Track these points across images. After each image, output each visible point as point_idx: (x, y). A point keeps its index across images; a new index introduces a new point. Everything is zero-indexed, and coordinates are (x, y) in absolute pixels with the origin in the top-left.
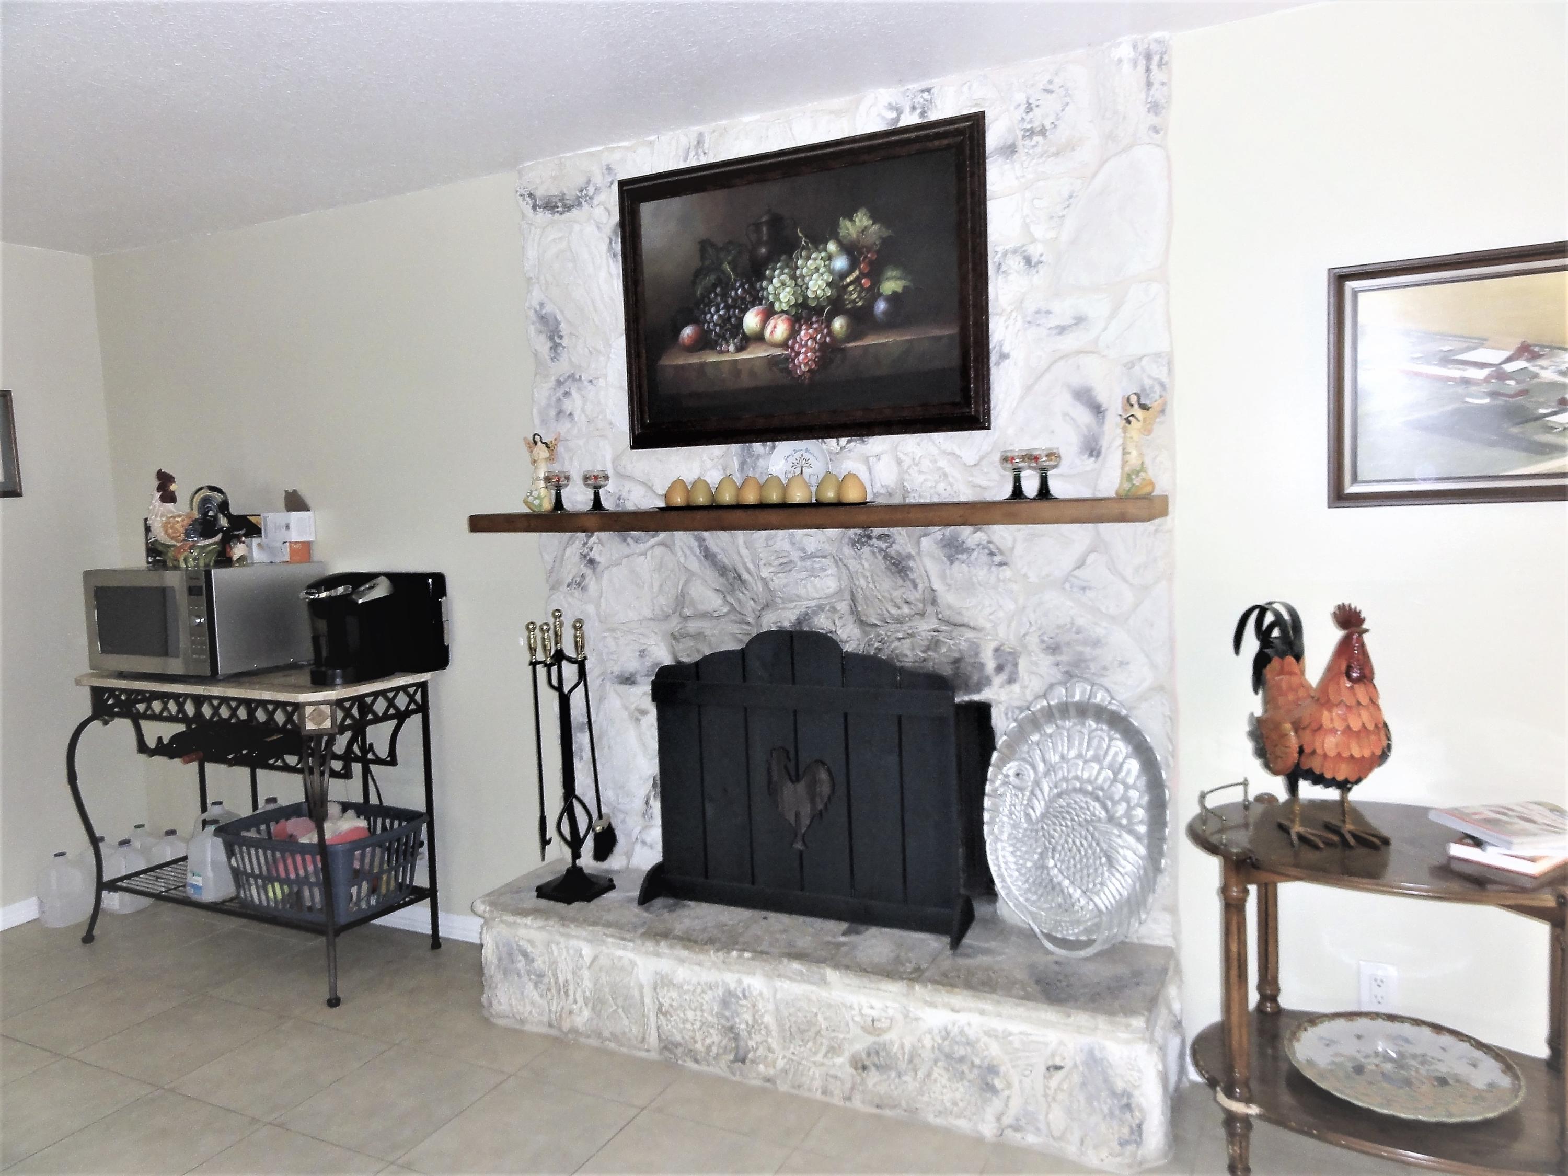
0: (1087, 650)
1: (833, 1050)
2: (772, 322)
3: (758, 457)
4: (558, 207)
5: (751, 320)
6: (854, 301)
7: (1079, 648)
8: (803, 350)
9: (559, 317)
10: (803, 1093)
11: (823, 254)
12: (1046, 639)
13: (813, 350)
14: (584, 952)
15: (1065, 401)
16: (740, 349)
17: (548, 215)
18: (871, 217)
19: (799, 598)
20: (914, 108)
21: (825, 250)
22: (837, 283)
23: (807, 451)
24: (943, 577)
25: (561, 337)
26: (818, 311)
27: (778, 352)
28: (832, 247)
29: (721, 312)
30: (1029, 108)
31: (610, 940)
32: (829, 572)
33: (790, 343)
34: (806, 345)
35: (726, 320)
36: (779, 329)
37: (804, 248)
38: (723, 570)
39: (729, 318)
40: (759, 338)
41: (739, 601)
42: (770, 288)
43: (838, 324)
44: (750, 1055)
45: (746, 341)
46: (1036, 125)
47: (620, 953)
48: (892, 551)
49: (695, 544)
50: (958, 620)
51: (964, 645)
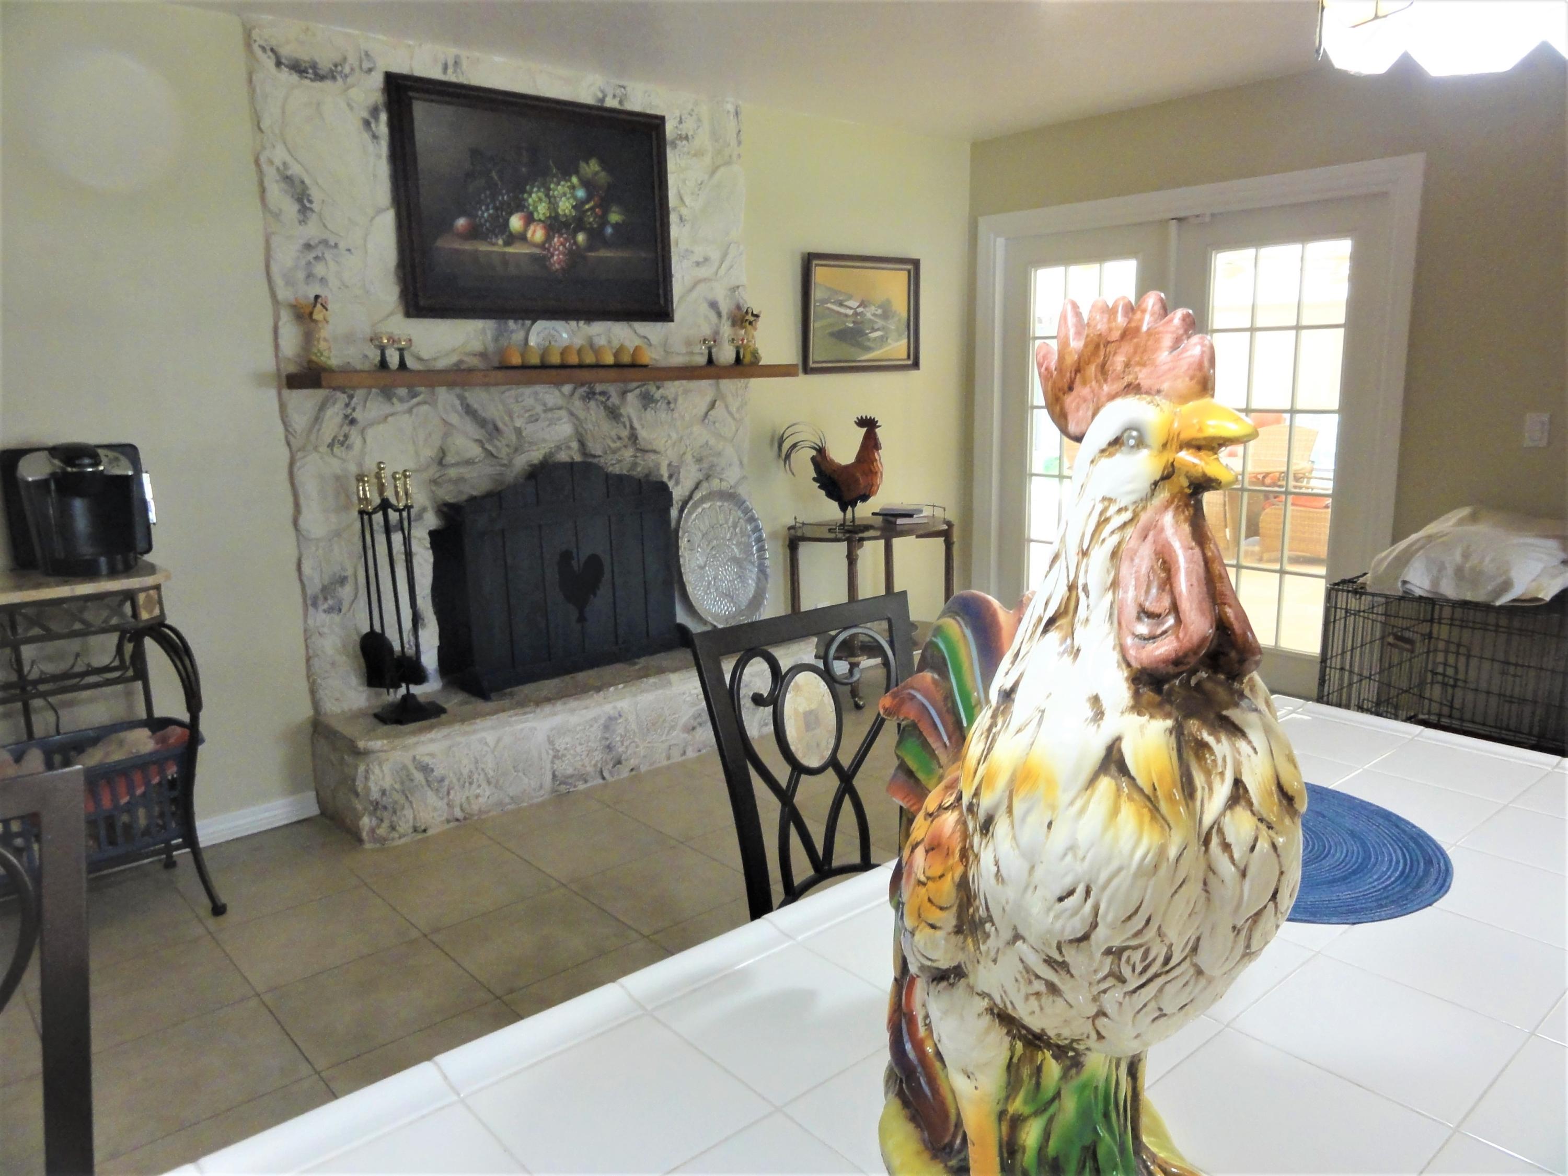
0: (715, 460)
1: (672, 728)
2: (532, 228)
3: (512, 332)
4: (307, 73)
5: (516, 222)
6: (590, 223)
7: (711, 459)
8: (557, 253)
9: (308, 181)
10: (658, 765)
11: (569, 184)
12: (695, 454)
13: (564, 254)
14: (488, 740)
15: (704, 308)
16: (507, 243)
17: (295, 77)
18: (600, 165)
19: (544, 440)
20: (614, 96)
21: (570, 180)
22: (578, 207)
23: (553, 328)
24: (640, 419)
25: (310, 202)
26: (566, 225)
27: (537, 251)
28: (575, 180)
29: (491, 211)
30: (681, 122)
31: (514, 719)
32: (563, 421)
33: (547, 245)
34: (558, 249)
35: (494, 218)
36: (537, 234)
37: (554, 176)
38: (482, 422)
39: (498, 217)
40: (522, 237)
41: (495, 446)
42: (530, 201)
43: (581, 237)
44: (624, 757)
45: (512, 239)
46: (684, 133)
47: (520, 726)
48: (609, 403)
49: (457, 402)
50: (649, 447)
51: (651, 464)
